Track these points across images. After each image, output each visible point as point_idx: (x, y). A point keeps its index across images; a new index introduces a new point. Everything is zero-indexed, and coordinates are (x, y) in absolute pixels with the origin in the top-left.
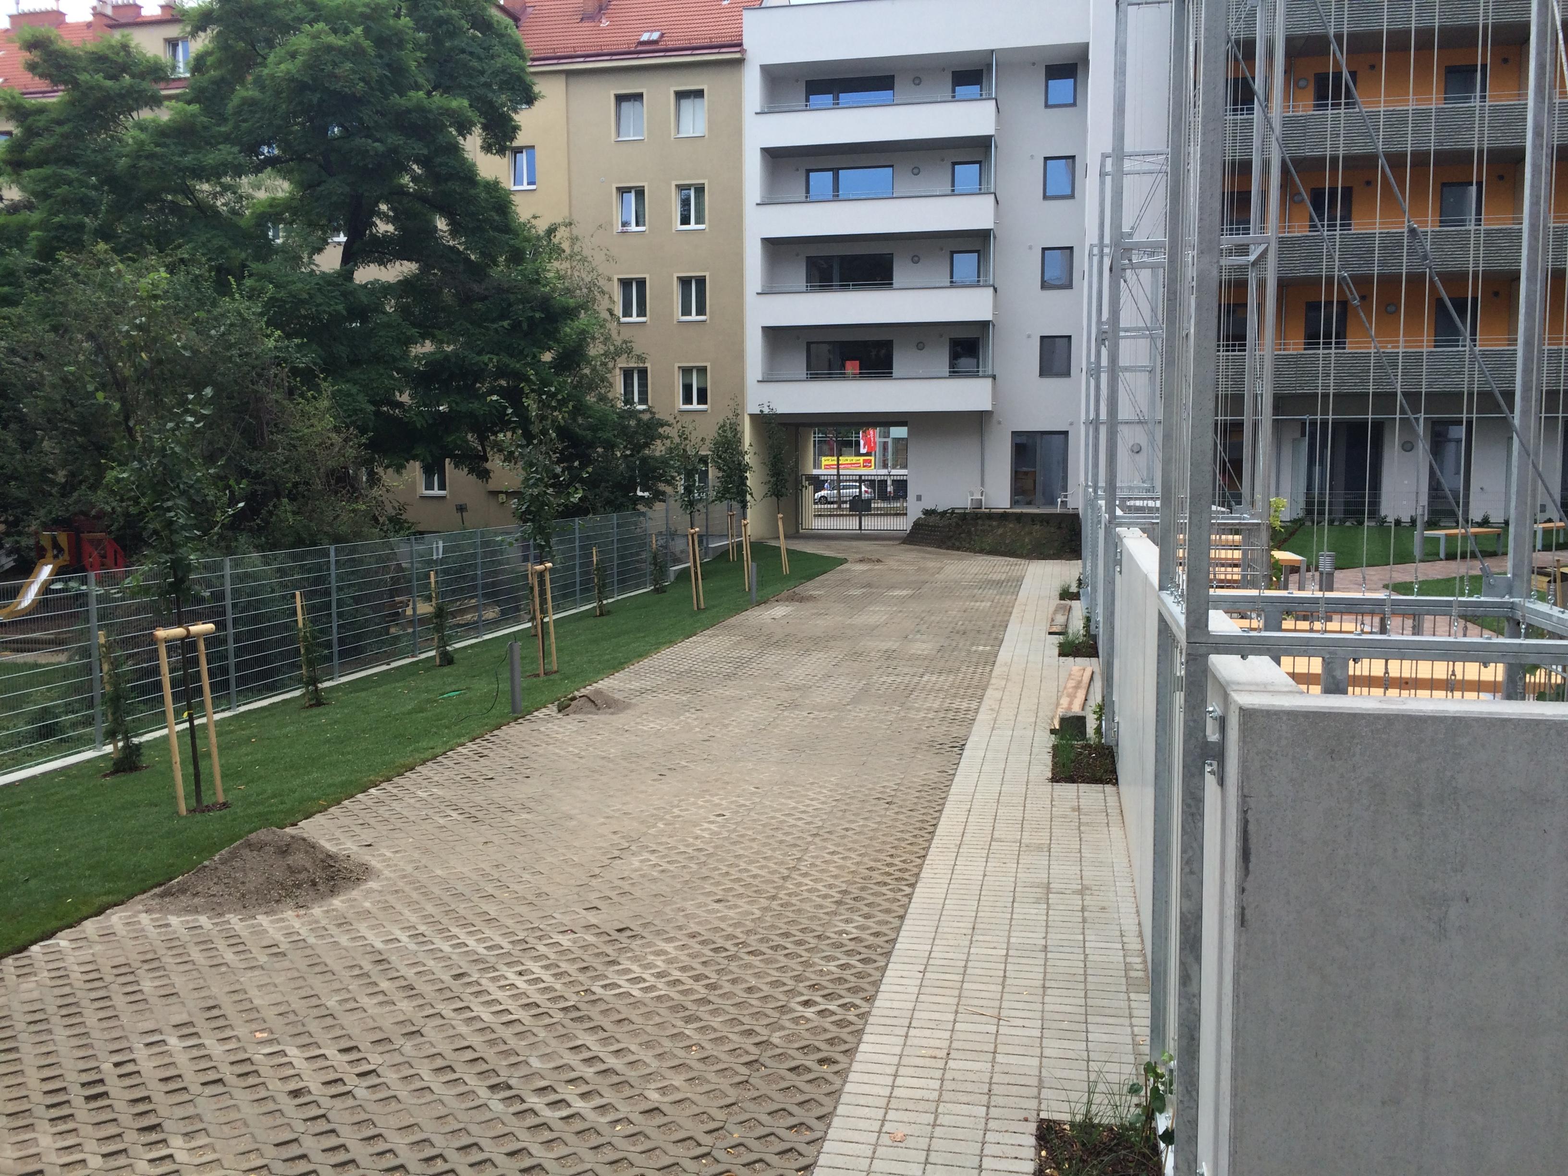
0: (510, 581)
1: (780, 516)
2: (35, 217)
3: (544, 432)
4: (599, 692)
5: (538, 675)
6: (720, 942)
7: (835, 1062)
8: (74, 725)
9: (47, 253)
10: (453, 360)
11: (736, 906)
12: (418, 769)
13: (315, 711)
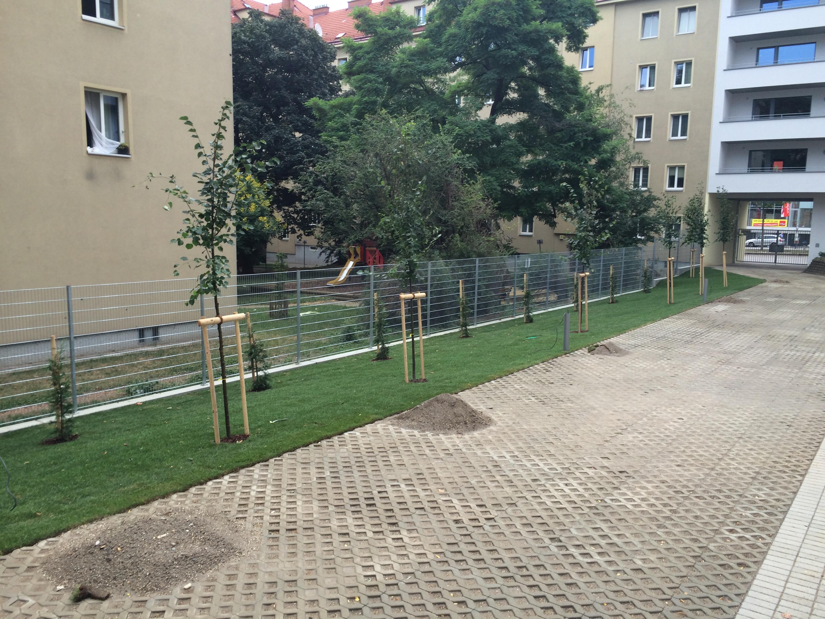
0: (564, 281)
1: (725, 252)
2: (356, 98)
3: (591, 202)
4: (611, 344)
5: (577, 332)
6: (679, 488)
7: (748, 567)
8: (361, 336)
9: (360, 115)
10: (542, 164)
11: (689, 470)
12: (515, 374)
13: (465, 340)
